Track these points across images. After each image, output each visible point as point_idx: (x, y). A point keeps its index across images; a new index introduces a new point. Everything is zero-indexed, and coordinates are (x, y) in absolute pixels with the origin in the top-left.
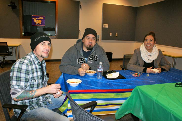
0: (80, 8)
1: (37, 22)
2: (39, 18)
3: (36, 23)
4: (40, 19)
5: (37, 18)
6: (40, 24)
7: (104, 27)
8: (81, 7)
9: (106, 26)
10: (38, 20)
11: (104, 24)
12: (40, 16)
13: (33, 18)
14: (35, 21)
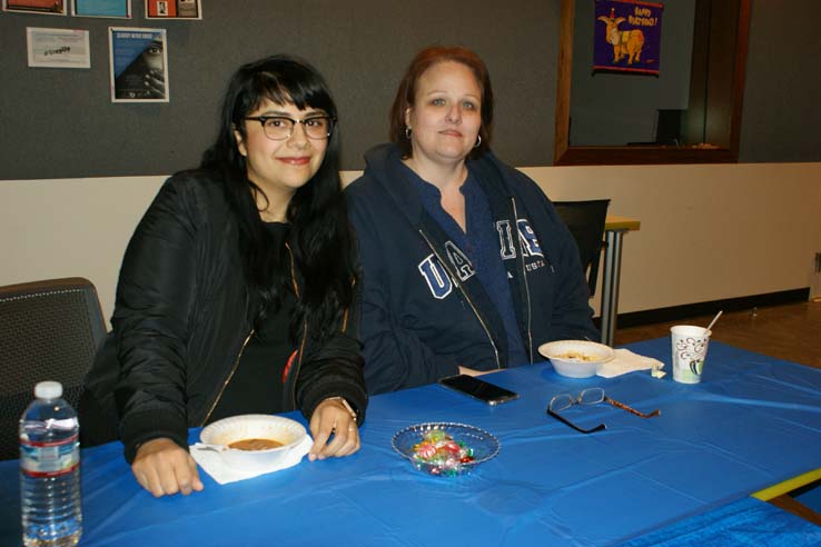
1: (621, 43)
2: (633, 15)
3: (616, 51)
5: (620, 20)
6: (637, 58)
10: (626, 35)
12: (641, 7)
13: (604, 19)
14: (613, 36)
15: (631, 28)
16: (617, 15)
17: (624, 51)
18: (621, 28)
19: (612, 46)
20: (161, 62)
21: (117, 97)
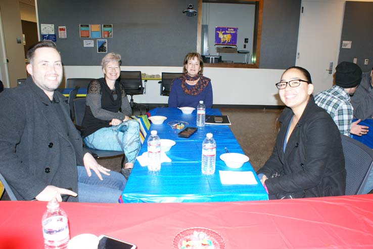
0: (302, 12)
1: (224, 38)
2: (228, 30)
3: (222, 40)
4: (229, 34)
5: (223, 32)
6: (229, 41)
7: (343, 47)
8: (302, 10)
9: (348, 45)
10: (225, 36)
11: (344, 42)
12: (230, 28)
13: (218, 32)
14: (221, 36)
15: (227, 34)
16: (222, 31)
17: (224, 40)
18: (223, 34)
19: (220, 39)
20: (106, 46)
21: (99, 51)
